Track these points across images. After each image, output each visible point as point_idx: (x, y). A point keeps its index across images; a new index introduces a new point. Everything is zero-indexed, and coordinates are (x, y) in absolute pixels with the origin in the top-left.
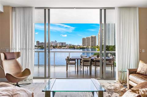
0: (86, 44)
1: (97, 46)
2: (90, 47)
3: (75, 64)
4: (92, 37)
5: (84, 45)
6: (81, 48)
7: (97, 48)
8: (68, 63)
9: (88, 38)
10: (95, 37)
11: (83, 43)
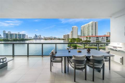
2: (67, 39)
3: (61, 62)
4: (68, 35)
5: (64, 38)
8: (52, 60)
9: (66, 35)
10: (69, 35)
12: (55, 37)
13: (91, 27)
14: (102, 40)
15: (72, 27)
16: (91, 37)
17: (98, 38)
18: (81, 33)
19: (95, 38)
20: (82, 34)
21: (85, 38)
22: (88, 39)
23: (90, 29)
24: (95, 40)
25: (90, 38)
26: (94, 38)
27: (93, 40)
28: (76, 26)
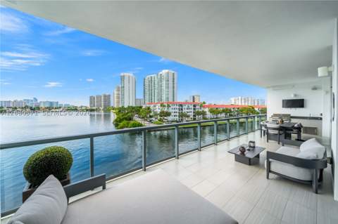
0: (96, 104)
1: (113, 107)
2: (102, 108)
4: (105, 96)
5: (92, 105)
6: (87, 110)
7: (113, 109)
10: (109, 96)
11: (91, 103)
12: (51, 103)
13: (164, 82)
14: (188, 111)
15: (122, 74)
16: (171, 105)
17: (181, 105)
18: (144, 93)
19: (178, 107)
20: (147, 97)
21: (157, 107)
22: (166, 110)
23: (164, 85)
24: (177, 111)
25: (169, 106)
26: (175, 107)
27: (173, 111)
28: (131, 75)
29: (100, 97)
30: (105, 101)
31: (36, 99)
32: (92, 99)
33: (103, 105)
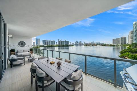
0: (116, 43)
1: (128, 44)
5: (114, 43)
6: (111, 46)
7: (128, 45)
12: (98, 43)
29: (119, 39)
30: (122, 41)
31: (94, 42)
32: (114, 40)
33: (120, 43)
